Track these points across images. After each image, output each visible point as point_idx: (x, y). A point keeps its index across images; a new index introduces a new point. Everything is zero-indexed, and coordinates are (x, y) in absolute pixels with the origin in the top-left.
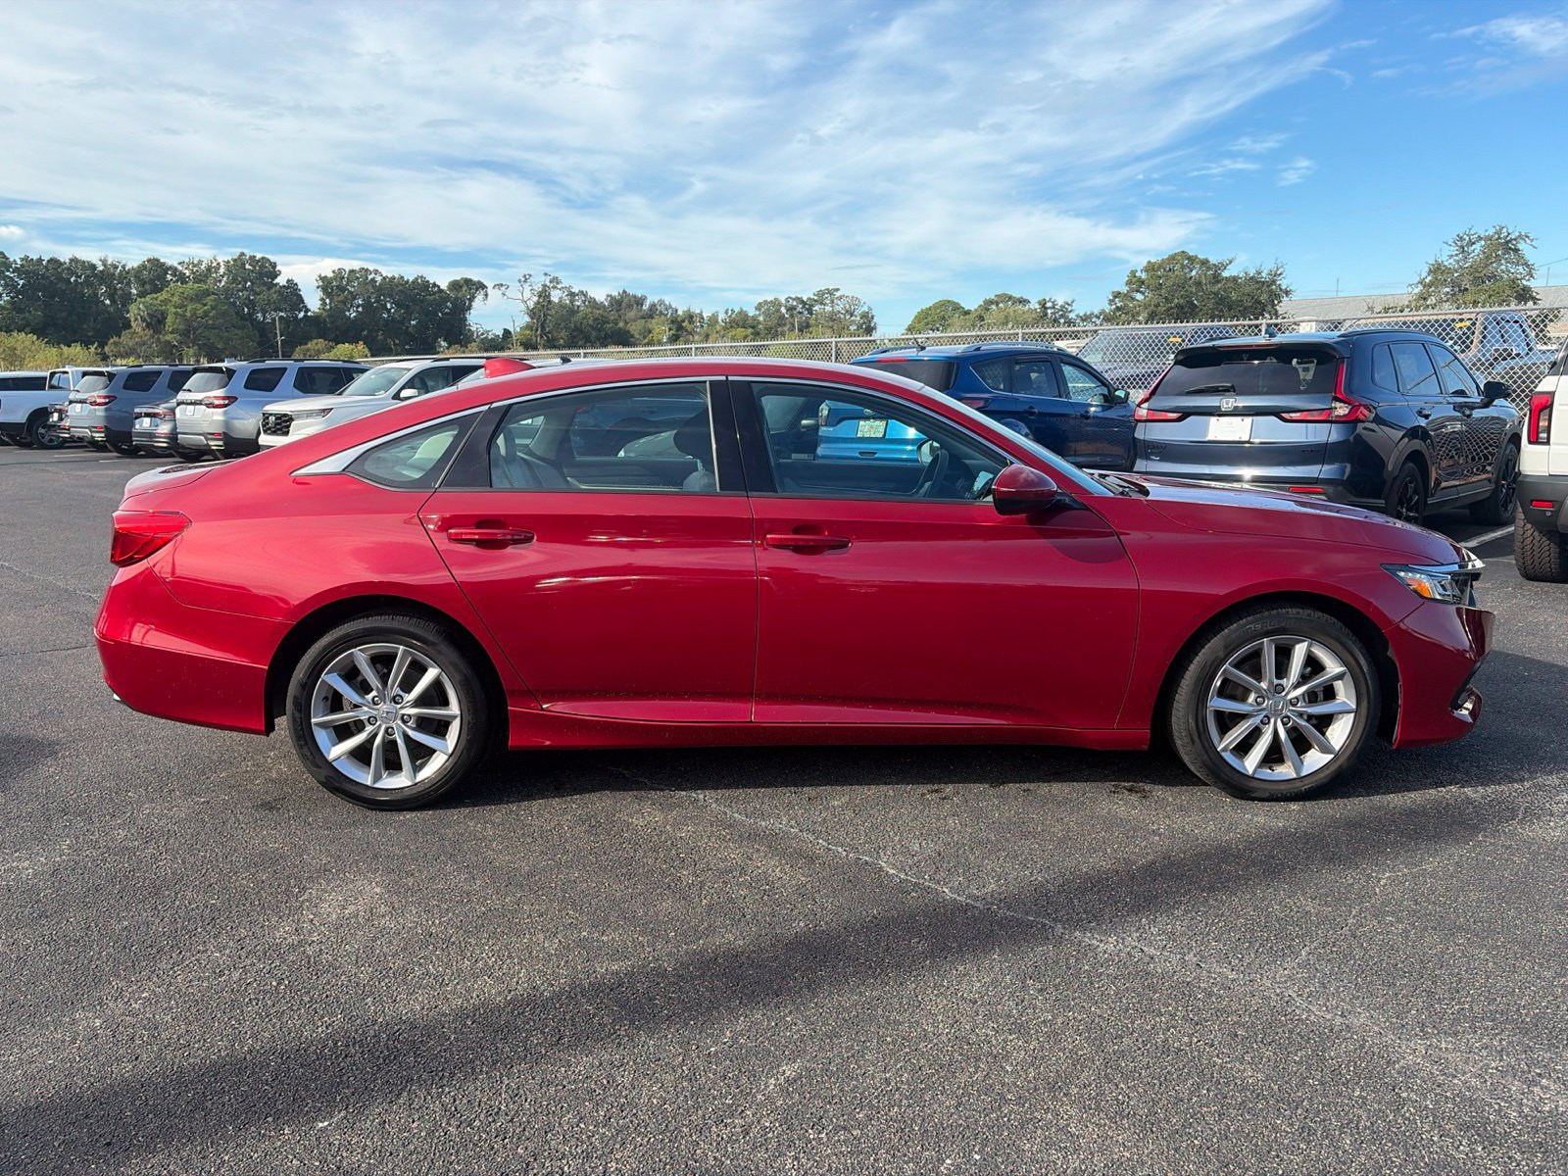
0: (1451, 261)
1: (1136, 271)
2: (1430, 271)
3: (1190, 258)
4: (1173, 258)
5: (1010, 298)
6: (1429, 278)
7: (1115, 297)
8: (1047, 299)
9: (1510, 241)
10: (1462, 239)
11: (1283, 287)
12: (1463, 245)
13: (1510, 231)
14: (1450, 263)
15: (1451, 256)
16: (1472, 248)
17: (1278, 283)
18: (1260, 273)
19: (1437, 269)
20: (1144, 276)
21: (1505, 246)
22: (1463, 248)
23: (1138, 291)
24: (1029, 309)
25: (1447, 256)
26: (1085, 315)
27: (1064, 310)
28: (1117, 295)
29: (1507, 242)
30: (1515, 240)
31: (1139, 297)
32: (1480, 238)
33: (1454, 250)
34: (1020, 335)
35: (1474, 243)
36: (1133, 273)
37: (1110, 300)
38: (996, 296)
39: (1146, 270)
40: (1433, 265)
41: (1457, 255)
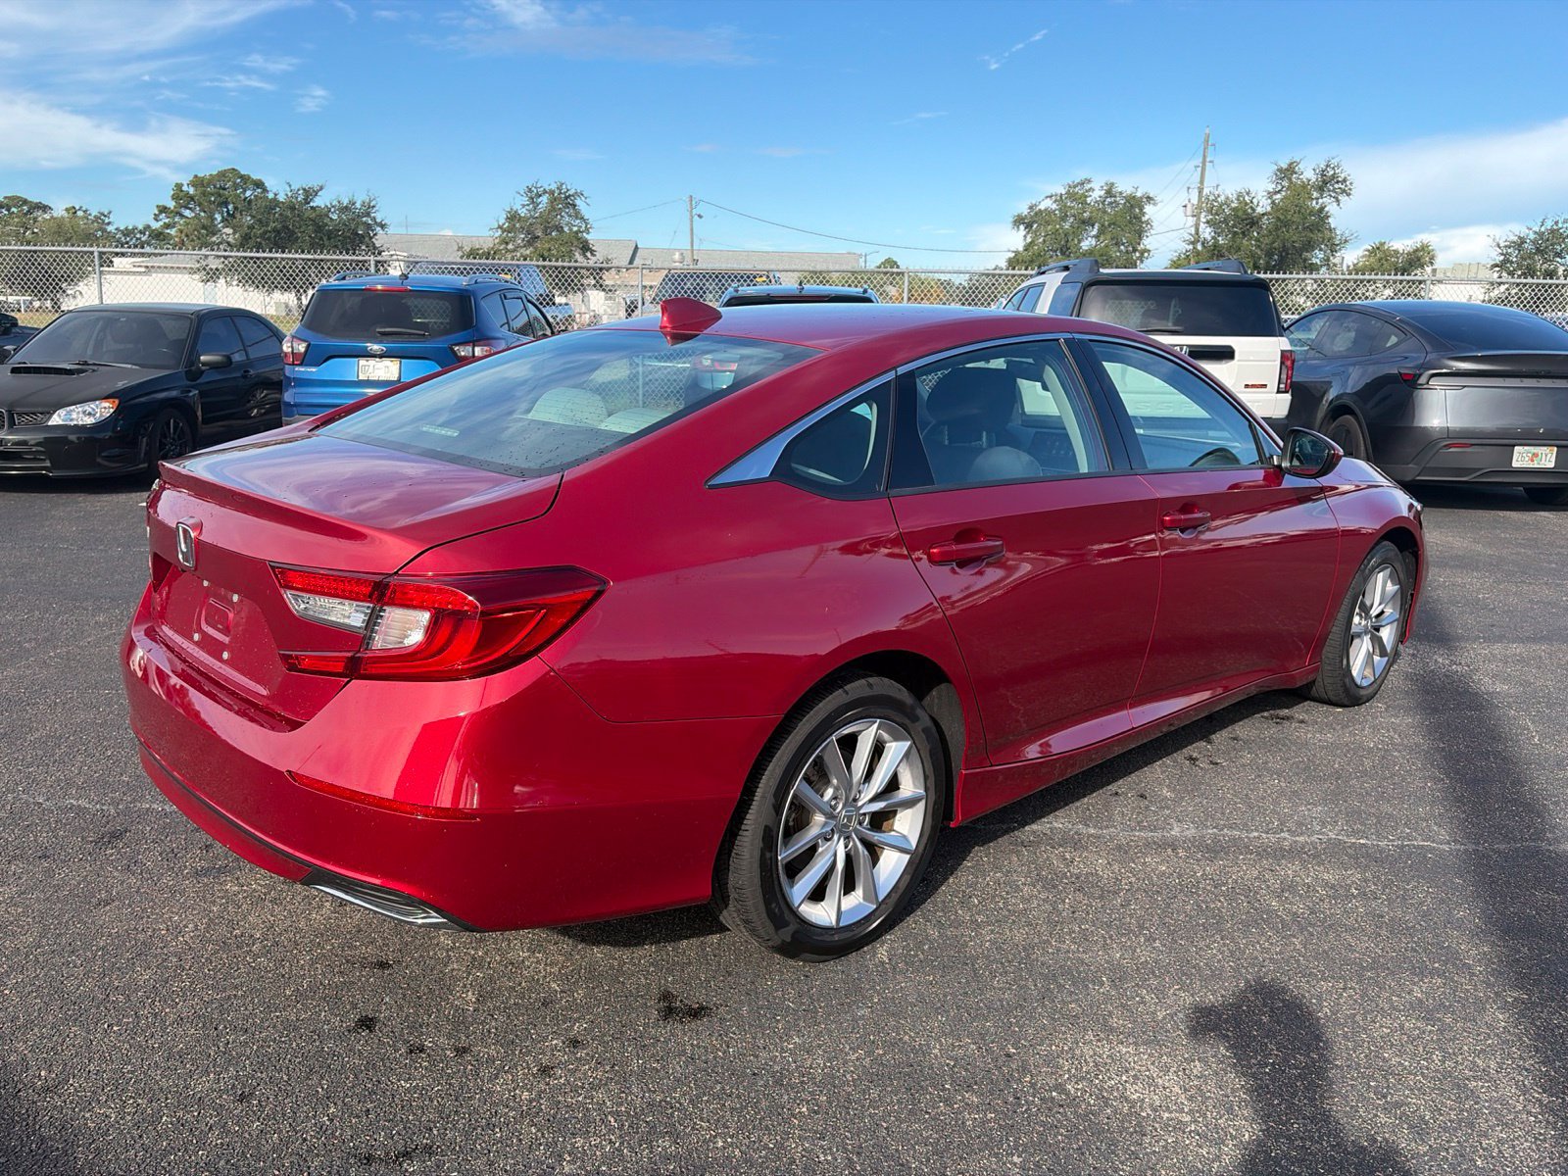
0: (524, 210)
1: (183, 185)
2: (508, 218)
3: (242, 177)
4: (222, 174)
5: (25, 202)
6: (507, 224)
7: (161, 212)
8: (77, 208)
9: (570, 195)
10: (530, 190)
11: (378, 220)
12: (533, 197)
13: (569, 188)
14: (523, 212)
15: (524, 206)
16: (539, 200)
17: (373, 215)
18: (353, 204)
19: (513, 217)
20: (192, 191)
21: (564, 201)
22: (533, 199)
23: (187, 208)
24: (52, 217)
25: (521, 205)
26: (126, 229)
27: (101, 220)
28: (163, 209)
29: (567, 198)
30: (573, 196)
31: (187, 213)
32: (545, 192)
33: (525, 200)
34: (96, 254)
35: (540, 196)
36: (179, 186)
37: (155, 215)
38: (5, 198)
39: (193, 184)
40: (509, 212)
41: (528, 205)
